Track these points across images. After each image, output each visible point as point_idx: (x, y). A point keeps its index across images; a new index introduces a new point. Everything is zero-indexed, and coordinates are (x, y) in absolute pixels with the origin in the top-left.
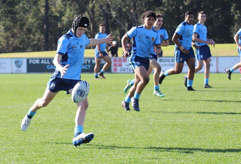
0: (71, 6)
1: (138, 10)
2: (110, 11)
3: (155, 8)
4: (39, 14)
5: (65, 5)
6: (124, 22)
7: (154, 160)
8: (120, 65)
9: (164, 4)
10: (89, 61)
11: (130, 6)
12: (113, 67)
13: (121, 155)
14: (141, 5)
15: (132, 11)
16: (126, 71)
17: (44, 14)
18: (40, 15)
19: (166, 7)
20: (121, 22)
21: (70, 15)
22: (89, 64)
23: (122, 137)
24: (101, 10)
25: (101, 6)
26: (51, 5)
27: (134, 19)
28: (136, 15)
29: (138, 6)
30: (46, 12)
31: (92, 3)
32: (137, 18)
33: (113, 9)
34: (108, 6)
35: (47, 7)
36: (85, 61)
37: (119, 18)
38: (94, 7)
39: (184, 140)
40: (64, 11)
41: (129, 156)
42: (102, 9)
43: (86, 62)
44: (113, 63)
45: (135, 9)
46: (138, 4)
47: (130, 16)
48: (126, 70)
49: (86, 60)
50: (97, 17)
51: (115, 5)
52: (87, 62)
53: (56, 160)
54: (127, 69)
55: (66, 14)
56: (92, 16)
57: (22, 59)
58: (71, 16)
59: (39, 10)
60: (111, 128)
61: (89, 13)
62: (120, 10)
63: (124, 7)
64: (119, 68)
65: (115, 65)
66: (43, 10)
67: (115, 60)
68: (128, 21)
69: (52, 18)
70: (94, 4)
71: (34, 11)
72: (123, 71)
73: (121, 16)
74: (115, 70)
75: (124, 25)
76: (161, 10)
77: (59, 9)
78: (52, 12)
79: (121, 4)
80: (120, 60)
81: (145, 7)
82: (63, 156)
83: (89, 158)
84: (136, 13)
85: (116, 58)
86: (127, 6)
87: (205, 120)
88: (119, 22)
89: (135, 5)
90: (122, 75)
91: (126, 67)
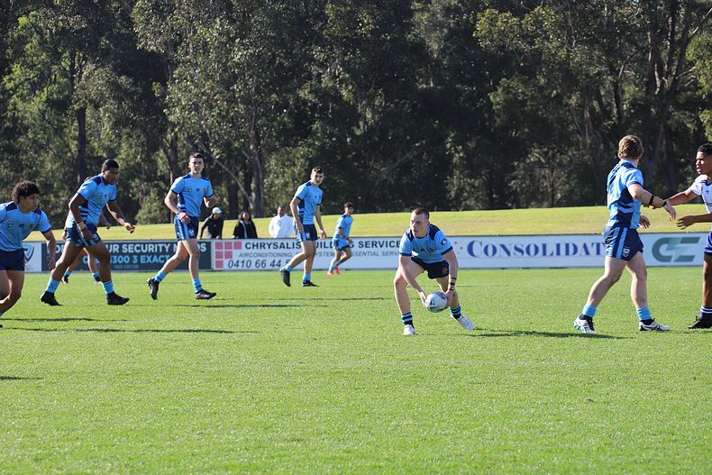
0: (132, 137)
1: (264, 146)
2: (208, 147)
3: (296, 142)
4: (66, 153)
5: (119, 136)
6: (235, 168)
7: (295, 443)
8: (229, 255)
9: (315, 133)
10: (167, 248)
11: (248, 137)
12: (214, 260)
13: (229, 434)
14: (270, 136)
15: (251, 147)
16: (240, 267)
17: (77, 153)
18: (69, 154)
19: (318, 139)
20: (230, 169)
21: (128, 155)
22: (167, 254)
23: (232, 397)
24: (191, 146)
25: (190, 138)
26: (91, 135)
27: (257, 164)
28: (260, 156)
29: (263, 138)
30: (81, 151)
31: (172, 131)
32: (262, 161)
33: (214, 144)
34: (205, 137)
35: (83, 140)
36: (158, 248)
37: (226, 162)
38: (176, 138)
39: (353, 402)
40: (115, 148)
41: (244, 436)
42: (192, 143)
43: (161, 250)
44: (214, 250)
45: (259, 144)
46: (264, 133)
47: (248, 157)
48: (240, 264)
49: (161, 246)
50: (183, 159)
51: (218, 135)
52: (163, 248)
53: (100, 447)
54: (243, 262)
55: (121, 154)
56: (172, 157)
57: (33, 245)
58: (132, 156)
59: (68, 146)
60: (209, 380)
61: (166, 152)
62: (229, 144)
63: (237, 139)
64: (226, 262)
65: (219, 255)
66: (74, 146)
67: (219, 246)
68: (244, 167)
69: (93, 162)
70: (176, 133)
71: (58, 147)
72: (234, 268)
73: (229, 157)
74: (220, 264)
75: (237, 175)
76: (309, 146)
77: (107, 143)
78: (93, 149)
79: (230, 132)
80: (228, 245)
81: (278, 139)
82: (113, 438)
83: (165, 440)
84: (261, 151)
85: (220, 241)
86: (243, 137)
87: (394, 363)
88: (227, 170)
89: (257, 134)
90: (232, 274)
91: (241, 259)
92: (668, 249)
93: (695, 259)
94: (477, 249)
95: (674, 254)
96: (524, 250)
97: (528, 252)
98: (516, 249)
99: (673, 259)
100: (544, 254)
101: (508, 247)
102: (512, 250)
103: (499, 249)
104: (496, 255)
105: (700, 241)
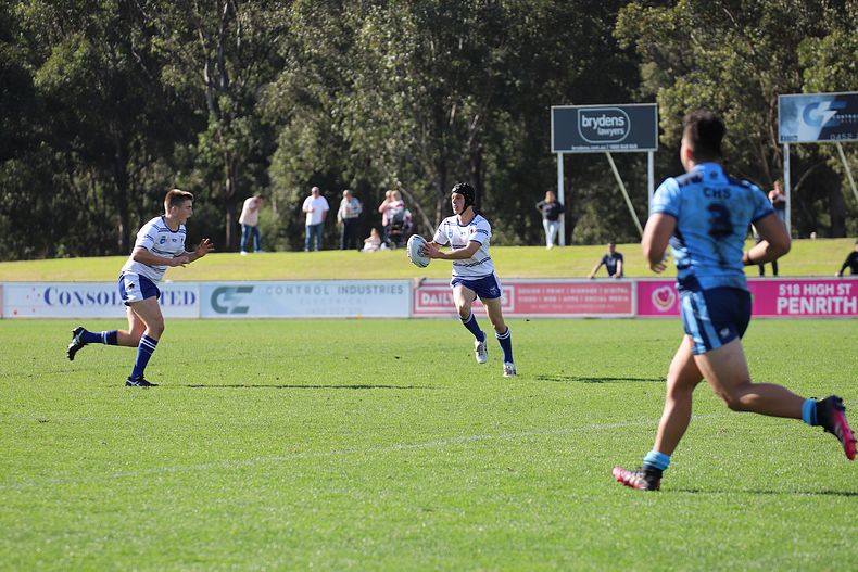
92: (226, 299)
93: (250, 311)
94: (54, 297)
95: (229, 304)
96: (96, 298)
97: (99, 301)
98: (89, 297)
99: (229, 311)
100: (114, 303)
101: (80, 295)
102: (84, 298)
103: (73, 297)
104: (71, 303)
105: (255, 290)
